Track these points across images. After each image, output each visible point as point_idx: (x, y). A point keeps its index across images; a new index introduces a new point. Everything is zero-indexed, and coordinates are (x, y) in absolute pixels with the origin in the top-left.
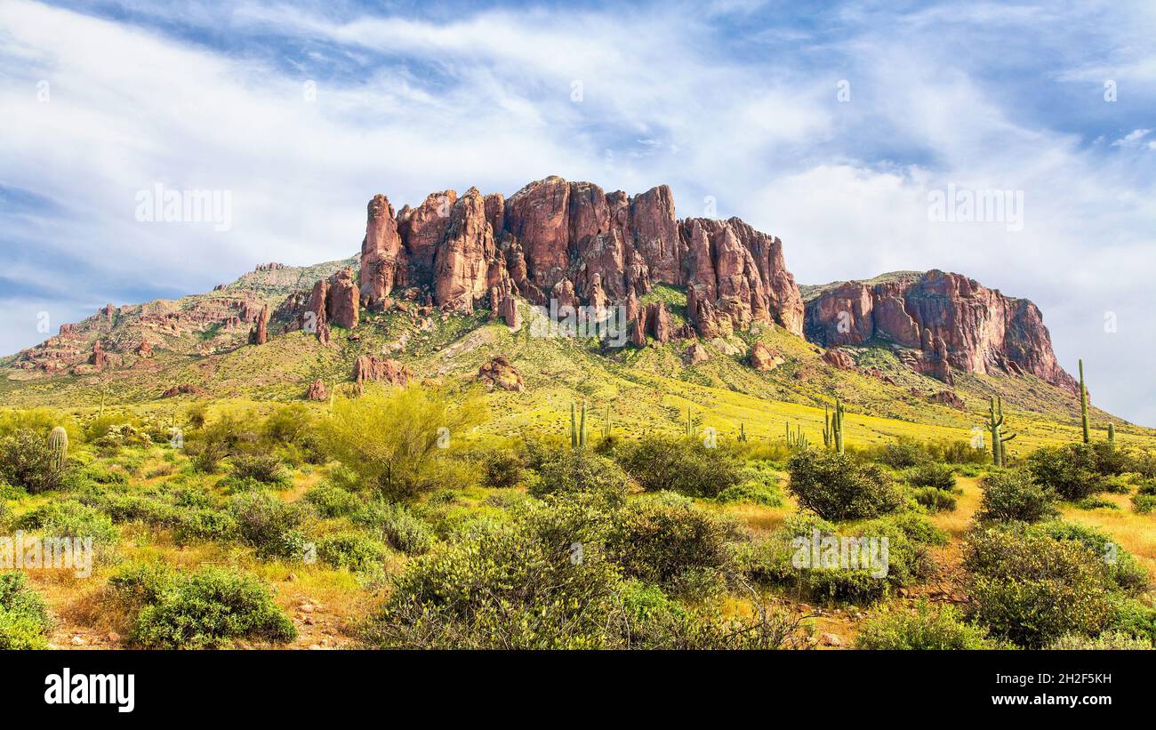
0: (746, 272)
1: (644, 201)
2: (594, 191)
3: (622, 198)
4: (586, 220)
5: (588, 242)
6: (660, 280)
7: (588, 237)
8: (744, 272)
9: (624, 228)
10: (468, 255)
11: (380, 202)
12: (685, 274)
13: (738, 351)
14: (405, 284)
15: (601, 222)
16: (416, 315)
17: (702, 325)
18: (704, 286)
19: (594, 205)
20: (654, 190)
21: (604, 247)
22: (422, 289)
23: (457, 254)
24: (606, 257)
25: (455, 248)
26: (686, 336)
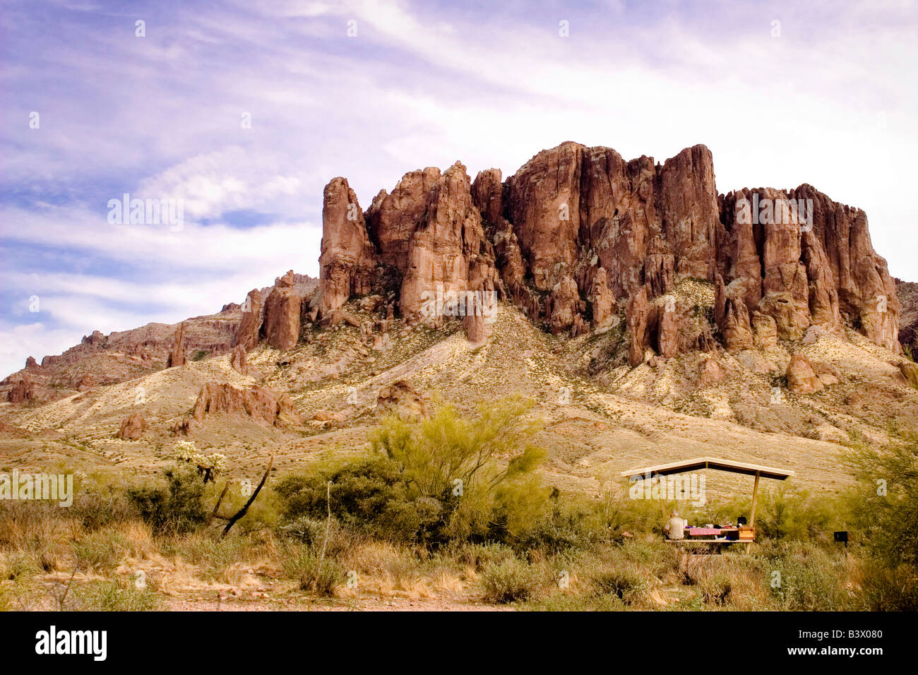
0: (805, 259)
1: (673, 168)
2: (609, 158)
3: (646, 167)
4: (601, 198)
5: (602, 225)
6: (689, 274)
7: (603, 220)
8: (800, 259)
9: (648, 206)
10: (440, 249)
11: (335, 187)
12: (723, 264)
13: (775, 367)
14: (365, 291)
15: (619, 199)
16: (370, 331)
17: (728, 332)
18: (744, 279)
19: (610, 177)
20: (684, 152)
21: (619, 232)
22: (386, 296)
23: (423, 249)
24: (621, 246)
25: (422, 241)
26: (702, 348)
